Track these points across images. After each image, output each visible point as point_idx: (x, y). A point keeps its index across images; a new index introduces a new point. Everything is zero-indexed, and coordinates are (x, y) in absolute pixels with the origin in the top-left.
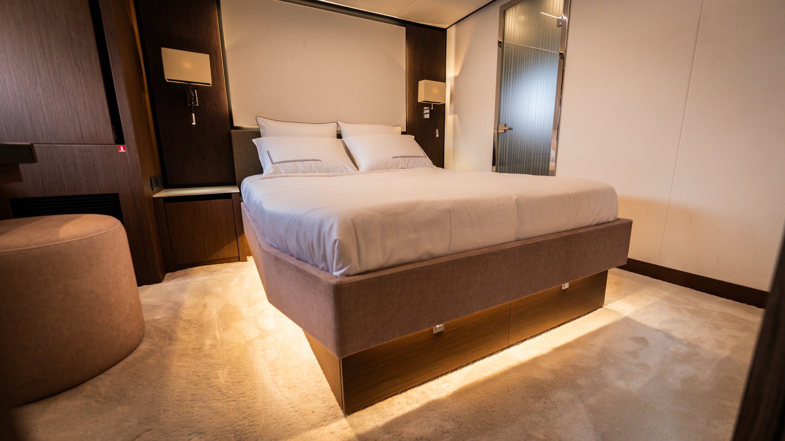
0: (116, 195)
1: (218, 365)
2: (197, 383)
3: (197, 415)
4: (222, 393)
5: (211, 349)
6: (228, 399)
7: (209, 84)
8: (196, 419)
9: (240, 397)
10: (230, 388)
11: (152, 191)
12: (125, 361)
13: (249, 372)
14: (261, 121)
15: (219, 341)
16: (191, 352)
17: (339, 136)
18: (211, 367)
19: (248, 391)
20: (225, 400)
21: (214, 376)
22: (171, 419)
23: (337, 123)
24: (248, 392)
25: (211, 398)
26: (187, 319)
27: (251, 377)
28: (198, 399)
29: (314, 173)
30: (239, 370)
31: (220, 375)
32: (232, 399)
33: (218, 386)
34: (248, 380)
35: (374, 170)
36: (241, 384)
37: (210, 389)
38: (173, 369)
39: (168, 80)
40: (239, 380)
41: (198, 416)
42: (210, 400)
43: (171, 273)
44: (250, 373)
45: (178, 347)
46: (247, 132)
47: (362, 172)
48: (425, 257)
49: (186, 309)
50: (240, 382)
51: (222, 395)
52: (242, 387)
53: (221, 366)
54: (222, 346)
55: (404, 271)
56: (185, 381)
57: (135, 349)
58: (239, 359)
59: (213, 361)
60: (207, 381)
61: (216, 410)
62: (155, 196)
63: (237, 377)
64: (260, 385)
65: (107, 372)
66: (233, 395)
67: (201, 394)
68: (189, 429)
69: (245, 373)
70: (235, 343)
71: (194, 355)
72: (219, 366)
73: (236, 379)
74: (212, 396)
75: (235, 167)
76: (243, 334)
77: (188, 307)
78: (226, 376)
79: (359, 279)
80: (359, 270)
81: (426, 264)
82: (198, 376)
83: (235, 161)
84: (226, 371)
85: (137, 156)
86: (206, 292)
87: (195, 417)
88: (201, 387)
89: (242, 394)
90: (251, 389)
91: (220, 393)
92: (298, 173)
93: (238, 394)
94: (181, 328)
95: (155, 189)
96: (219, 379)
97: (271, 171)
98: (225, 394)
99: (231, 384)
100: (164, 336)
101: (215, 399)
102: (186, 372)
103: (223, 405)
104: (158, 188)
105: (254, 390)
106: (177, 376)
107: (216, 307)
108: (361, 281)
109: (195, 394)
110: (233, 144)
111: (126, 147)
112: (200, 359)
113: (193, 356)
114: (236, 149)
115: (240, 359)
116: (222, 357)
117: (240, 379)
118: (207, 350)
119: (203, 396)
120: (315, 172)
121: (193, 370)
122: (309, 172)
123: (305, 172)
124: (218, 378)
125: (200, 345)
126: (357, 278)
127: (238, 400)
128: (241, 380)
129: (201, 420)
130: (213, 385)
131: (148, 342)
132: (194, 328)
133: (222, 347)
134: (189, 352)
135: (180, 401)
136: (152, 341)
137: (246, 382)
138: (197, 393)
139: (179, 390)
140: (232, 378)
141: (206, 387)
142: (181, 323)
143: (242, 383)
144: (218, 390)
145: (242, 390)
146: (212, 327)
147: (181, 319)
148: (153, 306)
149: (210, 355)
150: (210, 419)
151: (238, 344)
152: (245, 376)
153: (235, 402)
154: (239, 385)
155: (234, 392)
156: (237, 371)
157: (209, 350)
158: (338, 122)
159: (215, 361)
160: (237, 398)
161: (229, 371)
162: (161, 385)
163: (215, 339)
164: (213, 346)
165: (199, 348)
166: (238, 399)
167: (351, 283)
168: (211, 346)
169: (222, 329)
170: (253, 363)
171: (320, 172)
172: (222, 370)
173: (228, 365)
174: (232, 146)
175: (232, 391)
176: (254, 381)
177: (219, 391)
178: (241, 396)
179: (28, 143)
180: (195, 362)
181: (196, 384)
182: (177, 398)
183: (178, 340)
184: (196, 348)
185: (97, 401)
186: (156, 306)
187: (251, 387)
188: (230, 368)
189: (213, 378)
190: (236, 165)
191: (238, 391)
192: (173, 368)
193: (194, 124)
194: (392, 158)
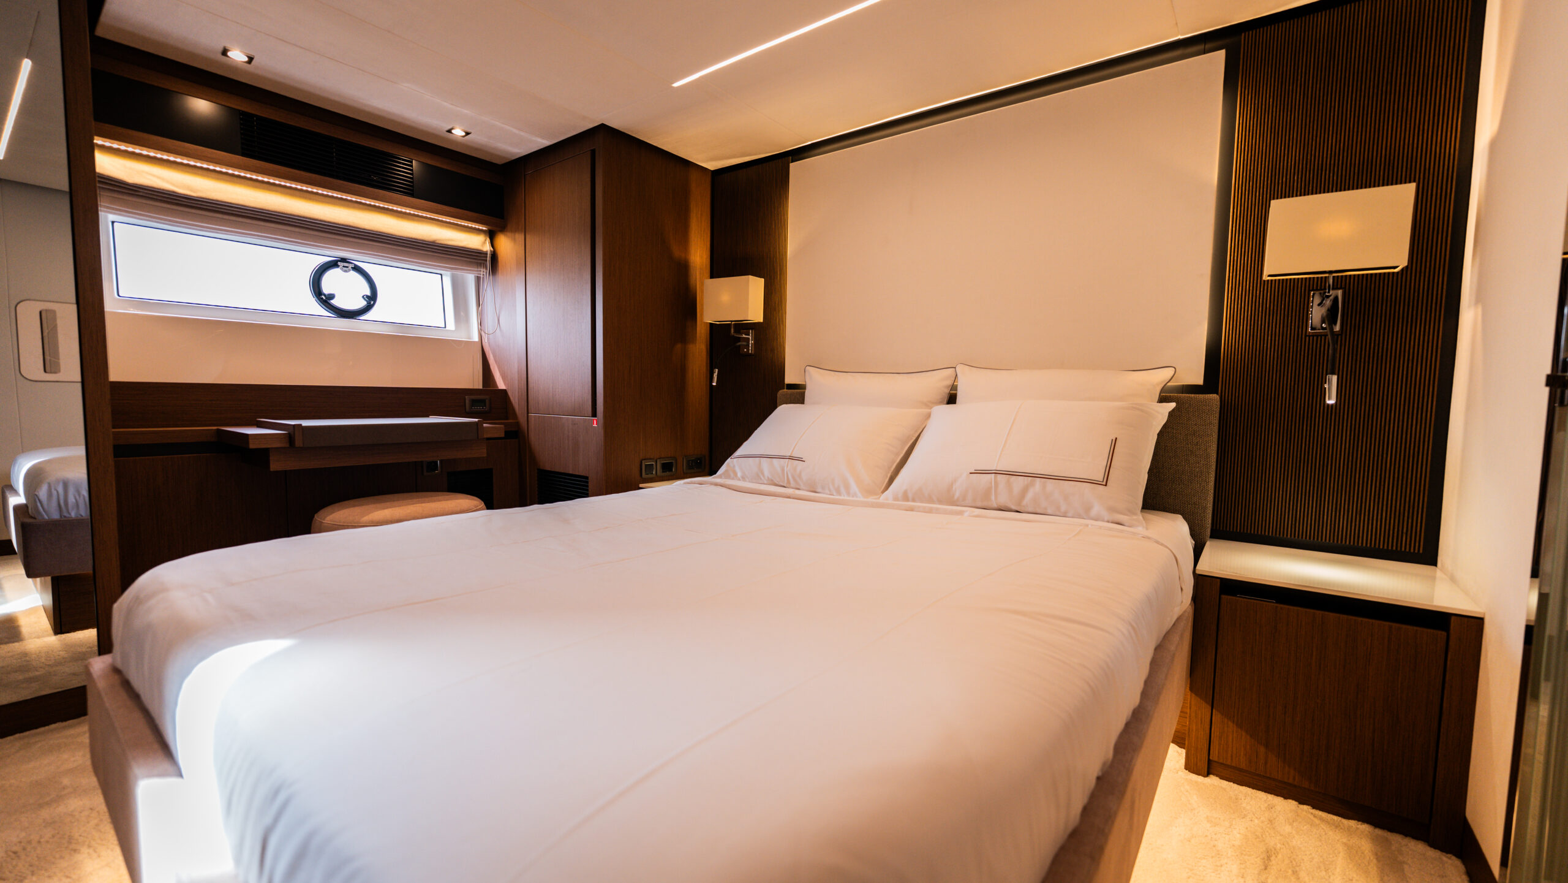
0: (587, 478)
62: (642, 485)
95: (646, 476)
111: (598, 421)
122: (777, 483)
123: (772, 482)
193: (714, 384)
194: (971, 473)
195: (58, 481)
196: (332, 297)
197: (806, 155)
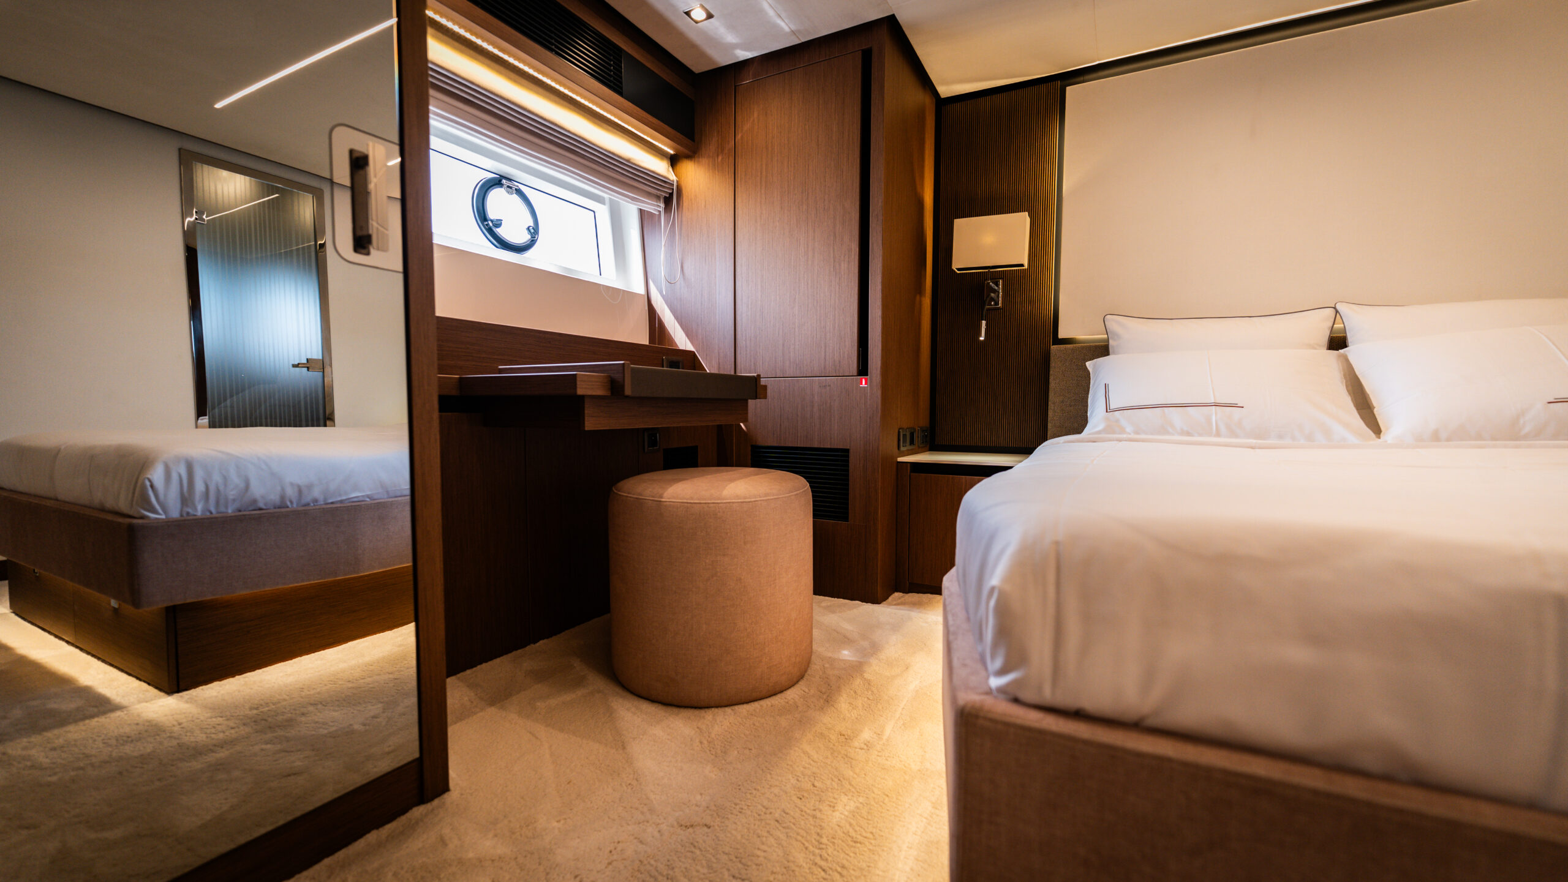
0: (847, 451)
1: (850, 784)
2: (803, 796)
3: (765, 851)
4: (818, 841)
5: (861, 749)
6: (818, 860)
7: (1022, 265)
8: (758, 856)
9: (836, 870)
10: (836, 841)
11: (897, 450)
12: (762, 702)
13: (882, 834)
14: (1113, 323)
15: (881, 743)
16: (833, 737)
17: (1337, 342)
18: (839, 782)
19: (854, 870)
20: (812, 857)
21: (831, 802)
22: (736, 830)
23: (1335, 308)
24: (852, 872)
25: (799, 838)
26: (869, 678)
27: (879, 845)
28: (784, 825)
29: (1215, 436)
30: (870, 817)
31: (840, 807)
32: (823, 863)
33: (823, 824)
34: (871, 847)
35: (1448, 440)
36: (855, 847)
37: (811, 819)
38: (795, 751)
39: (959, 269)
40: (859, 837)
41: (765, 854)
42: (797, 840)
43: (901, 594)
44: (882, 836)
45: (827, 719)
46: (1083, 348)
47: (1389, 442)
48: (1369, 761)
49: (880, 660)
50: (855, 842)
51: (817, 843)
52: (852, 855)
53: (853, 790)
54: (880, 754)
55: (1226, 772)
56: (793, 781)
57: (781, 692)
58: (884, 796)
59: (849, 773)
60: (817, 803)
61: (791, 864)
62: (900, 459)
63: (858, 828)
64: (881, 873)
65: (736, 707)
66: (830, 859)
67: (794, 818)
68: (740, 866)
69: (874, 831)
70: (901, 761)
71: (834, 745)
72: (851, 788)
73: (856, 831)
74: (805, 835)
75: (1049, 419)
76: (925, 752)
77: (883, 660)
78: (846, 813)
79: (1037, 725)
80: (1048, 695)
81: (1351, 787)
82: (814, 786)
83: (1051, 406)
84: (852, 805)
85: (879, 393)
86: (925, 644)
87: (759, 853)
88: (803, 807)
89: (843, 867)
90: (862, 869)
91: (818, 838)
92: (1168, 433)
93: (838, 863)
94: (851, 689)
95: (902, 449)
96: (833, 811)
97: (1101, 427)
98: (822, 846)
99: (842, 835)
100: (824, 690)
101: (804, 844)
102: (805, 768)
103: (804, 865)
104: (909, 447)
105: (865, 876)
106: (791, 766)
107: (921, 677)
108: (1041, 732)
109: (787, 814)
110: (1051, 372)
111: (868, 380)
112: (837, 757)
113: (831, 746)
114: (1056, 383)
115: (887, 796)
116: (865, 775)
117: (860, 835)
118: (856, 748)
119: (794, 824)
120: (1218, 434)
121: (814, 770)
122: (1200, 435)
123: (1188, 434)
124: (833, 807)
125: (853, 733)
126: (1034, 719)
127: (829, 875)
128: (860, 838)
129: (762, 865)
130: (818, 814)
131: (801, 689)
132: (866, 699)
133: (878, 756)
134: (831, 736)
135: (764, 810)
136: (807, 690)
137: (865, 849)
138: (792, 813)
139: (776, 790)
140: (851, 825)
141: (808, 811)
142: (858, 681)
143: (859, 845)
144: (819, 831)
145: (847, 860)
146: (890, 711)
147: (862, 675)
148: (845, 637)
149: (852, 759)
150: (773, 873)
151: (905, 767)
152: (871, 836)
153: (823, 873)
154: (852, 846)
155: (835, 853)
156: (866, 817)
157: (857, 750)
158: (1338, 307)
159: (851, 773)
160: (831, 869)
161: (858, 808)
162: (766, 767)
163: (879, 735)
164: (867, 746)
165: (847, 737)
166: (831, 872)
167: (1008, 725)
168: (865, 744)
169: (902, 723)
170: (900, 821)
171: (1233, 434)
172: (849, 799)
173: (862, 797)
174: (1049, 376)
175: (835, 849)
176: (876, 858)
177: (818, 834)
178: (839, 869)
179: (755, 375)
180: (827, 758)
181: (801, 797)
182: (765, 803)
183: (833, 706)
184: (844, 735)
185: (701, 743)
186: (848, 639)
187: (864, 865)
188: (861, 803)
189: (828, 803)
190: (1050, 413)
191: (842, 855)
192: (797, 749)
193: (982, 339)
194: (1549, 403)
195: (178, 460)
196: (498, 223)
197: (1078, 79)
